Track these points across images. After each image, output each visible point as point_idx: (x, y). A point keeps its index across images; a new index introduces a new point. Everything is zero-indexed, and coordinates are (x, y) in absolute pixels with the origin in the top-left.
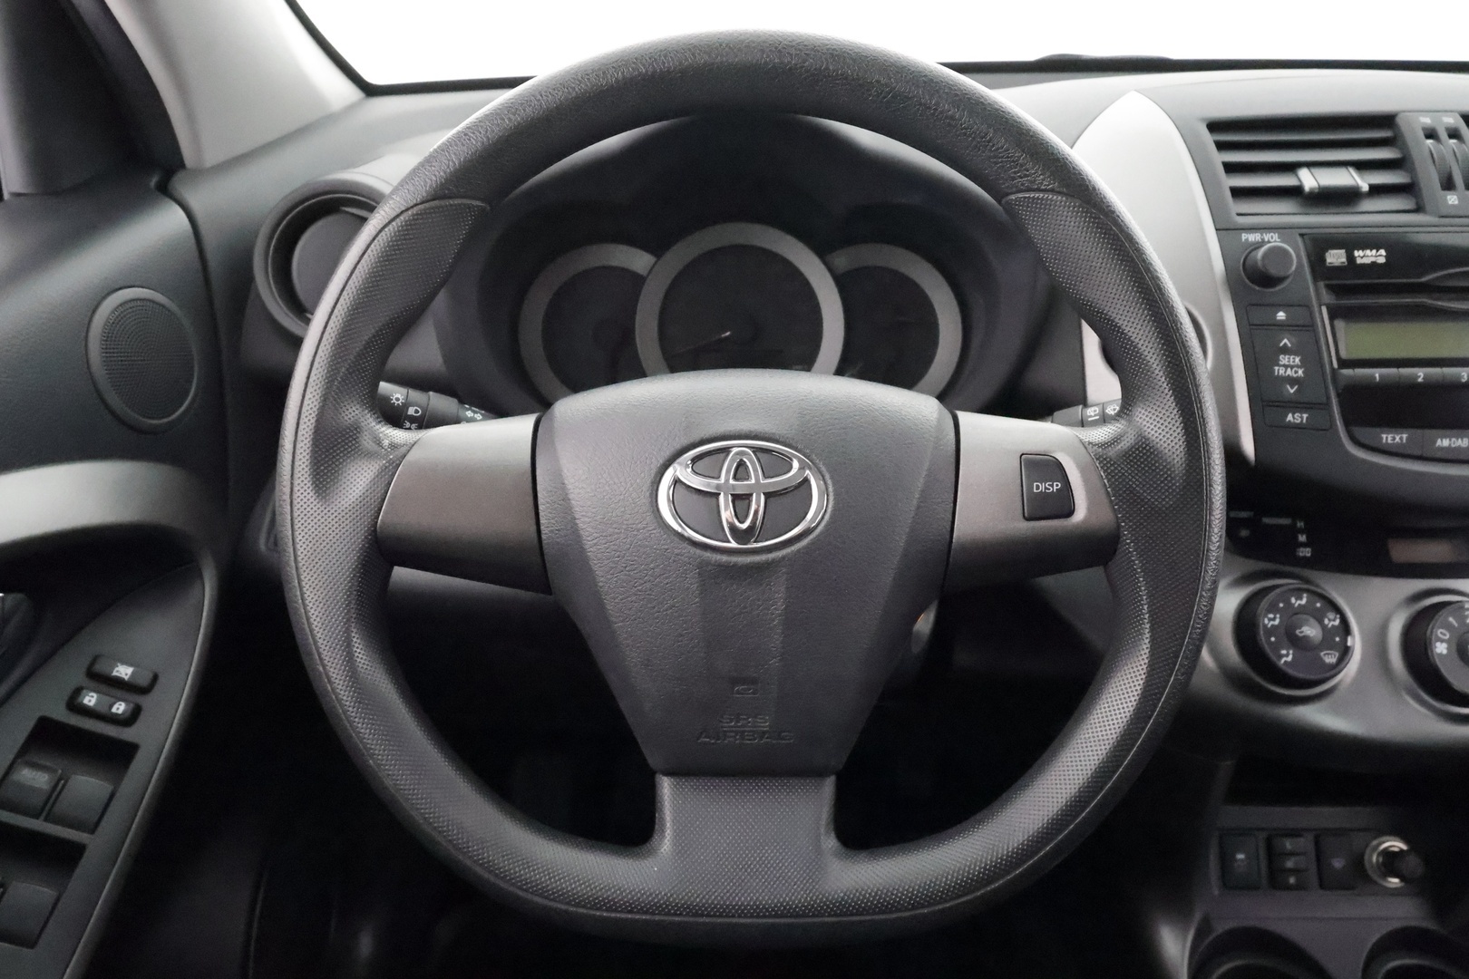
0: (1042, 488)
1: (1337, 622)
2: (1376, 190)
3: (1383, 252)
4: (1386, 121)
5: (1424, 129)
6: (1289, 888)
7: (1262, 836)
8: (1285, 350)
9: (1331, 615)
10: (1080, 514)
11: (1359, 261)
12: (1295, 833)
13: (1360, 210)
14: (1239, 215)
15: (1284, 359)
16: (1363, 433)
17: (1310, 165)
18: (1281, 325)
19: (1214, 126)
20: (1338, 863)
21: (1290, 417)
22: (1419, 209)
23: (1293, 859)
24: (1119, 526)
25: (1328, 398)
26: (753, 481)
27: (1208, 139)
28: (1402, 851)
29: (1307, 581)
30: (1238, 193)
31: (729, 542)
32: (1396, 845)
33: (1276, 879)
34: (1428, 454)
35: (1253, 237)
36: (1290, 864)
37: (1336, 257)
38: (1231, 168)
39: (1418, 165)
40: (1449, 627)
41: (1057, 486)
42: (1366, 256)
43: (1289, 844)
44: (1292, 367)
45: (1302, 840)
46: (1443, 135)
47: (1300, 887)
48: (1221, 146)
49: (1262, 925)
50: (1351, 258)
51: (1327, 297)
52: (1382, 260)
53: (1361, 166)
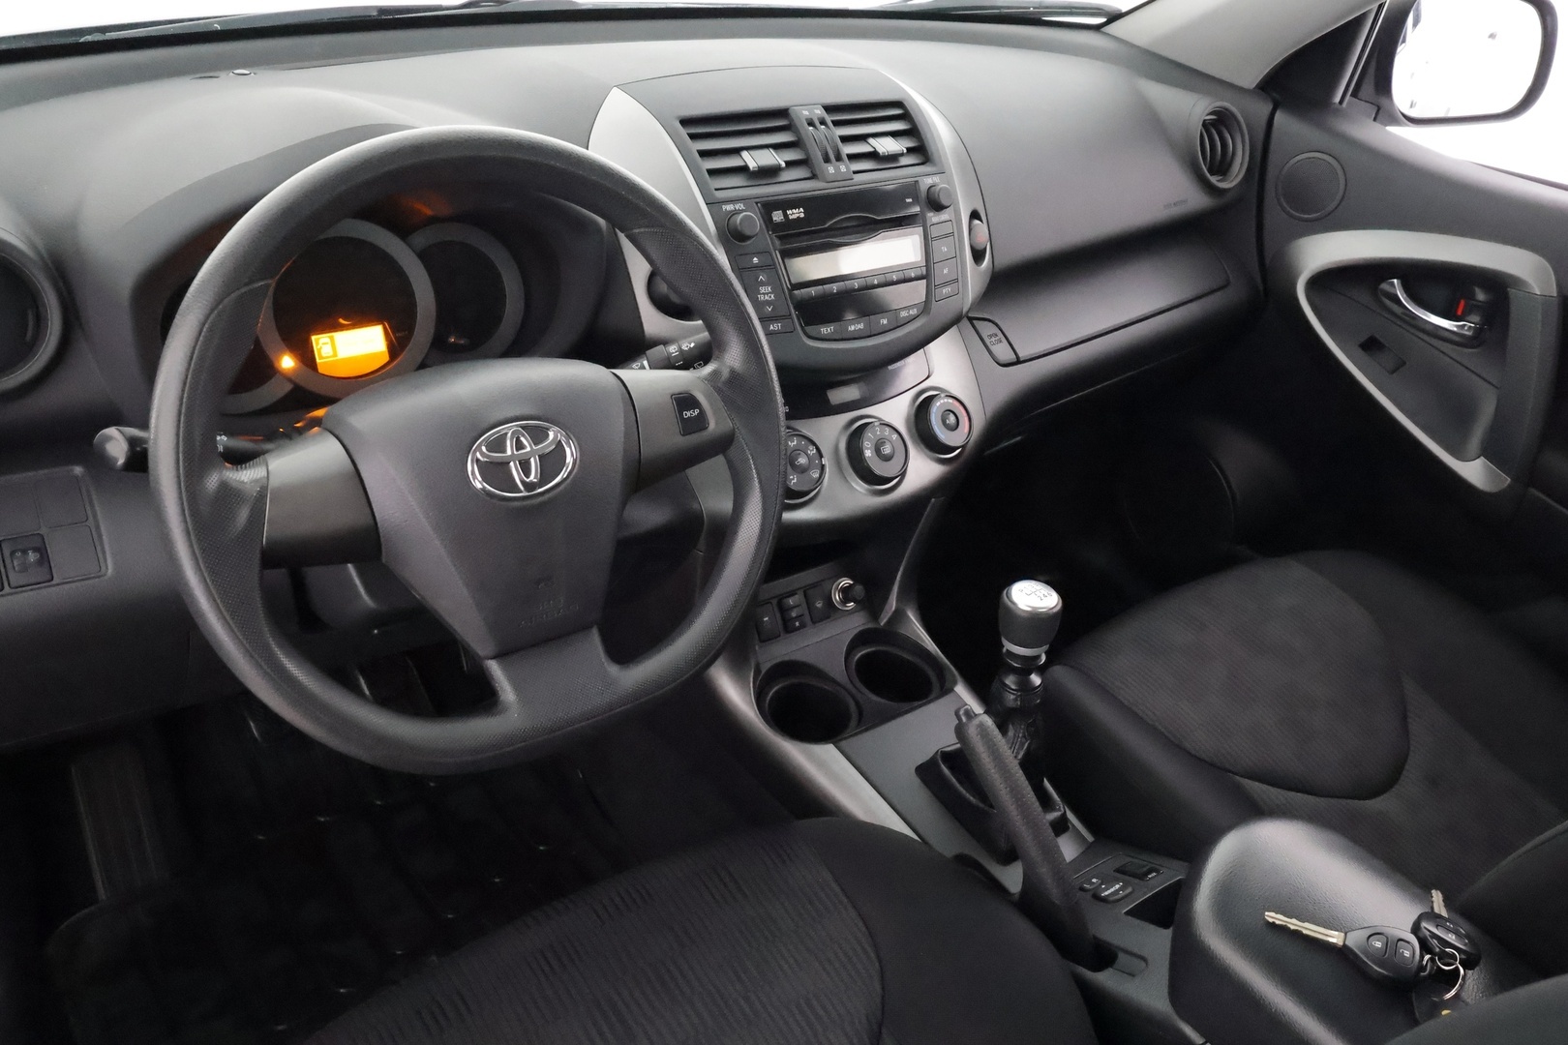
0: (688, 414)
1: (815, 451)
2: (790, 164)
3: (802, 210)
4: (783, 113)
5: (806, 120)
6: (798, 629)
7: (775, 602)
8: (762, 284)
9: (811, 447)
10: (712, 425)
11: (791, 217)
12: (792, 594)
13: (782, 180)
14: (716, 190)
15: (763, 290)
16: (810, 329)
17: (748, 148)
18: (756, 267)
19: (686, 122)
20: (819, 605)
21: (772, 327)
22: (814, 177)
23: (795, 610)
24: (734, 429)
25: (790, 312)
26: (528, 449)
27: (683, 132)
28: (851, 585)
29: (795, 430)
30: (712, 172)
31: (521, 492)
32: (846, 582)
33: (788, 627)
34: (845, 336)
35: (729, 207)
36: (794, 614)
37: (778, 216)
38: (704, 154)
39: (808, 146)
40: (869, 440)
41: (697, 411)
42: (796, 213)
43: (791, 601)
44: (767, 294)
45: (797, 596)
46: (817, 123)
47: (803, 626)
48: (693, 137)
49: (786, 658)
50: (786, 215)
51: (777, 242)
52: (802, 215)
53: (777, 147)
